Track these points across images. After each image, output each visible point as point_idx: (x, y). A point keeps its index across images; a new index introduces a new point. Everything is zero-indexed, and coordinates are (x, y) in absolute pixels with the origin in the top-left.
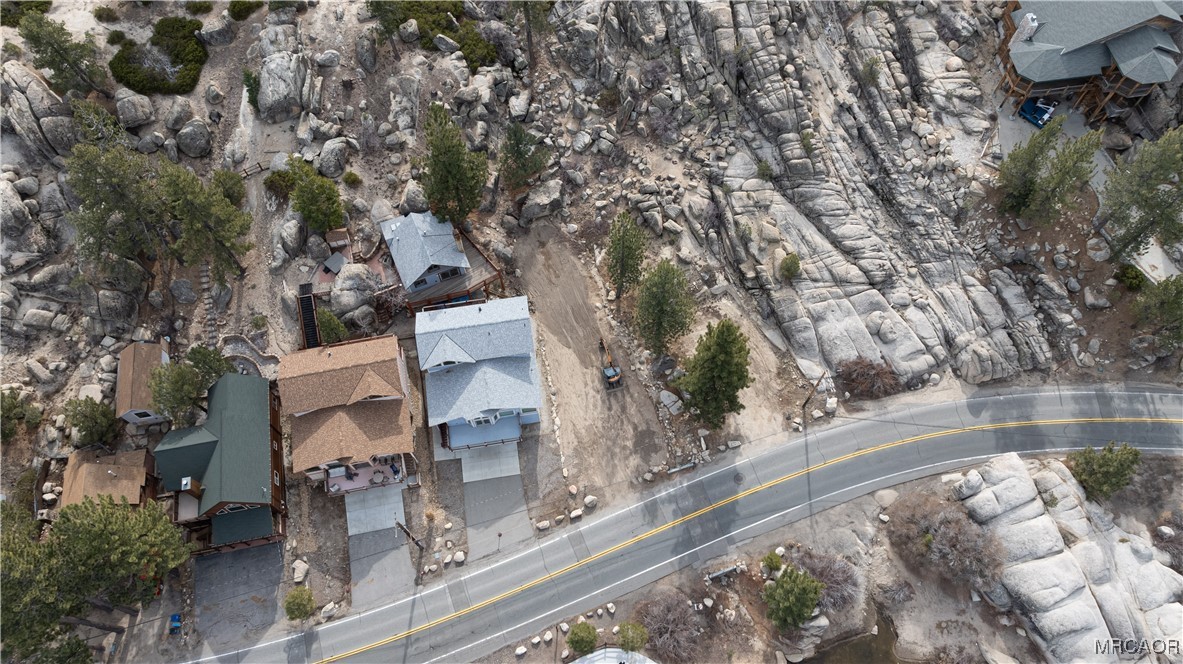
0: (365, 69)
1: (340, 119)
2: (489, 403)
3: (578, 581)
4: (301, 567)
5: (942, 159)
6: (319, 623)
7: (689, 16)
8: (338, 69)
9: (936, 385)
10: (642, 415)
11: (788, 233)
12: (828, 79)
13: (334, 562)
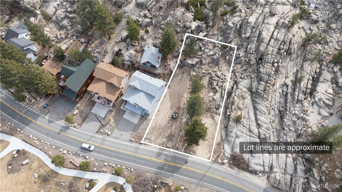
0: (167, 6)
1: (154, 15)
2: (137, 102)
3: (130, 158)
4: (76, 111)
5: (305, 116)
6: (72, 126)
7: (258, 35)
8: (161, 2)
9: (259, 177)
10: (175, 130)
11: (246, 109)
12: (287, 74)
13: (84, 115)
